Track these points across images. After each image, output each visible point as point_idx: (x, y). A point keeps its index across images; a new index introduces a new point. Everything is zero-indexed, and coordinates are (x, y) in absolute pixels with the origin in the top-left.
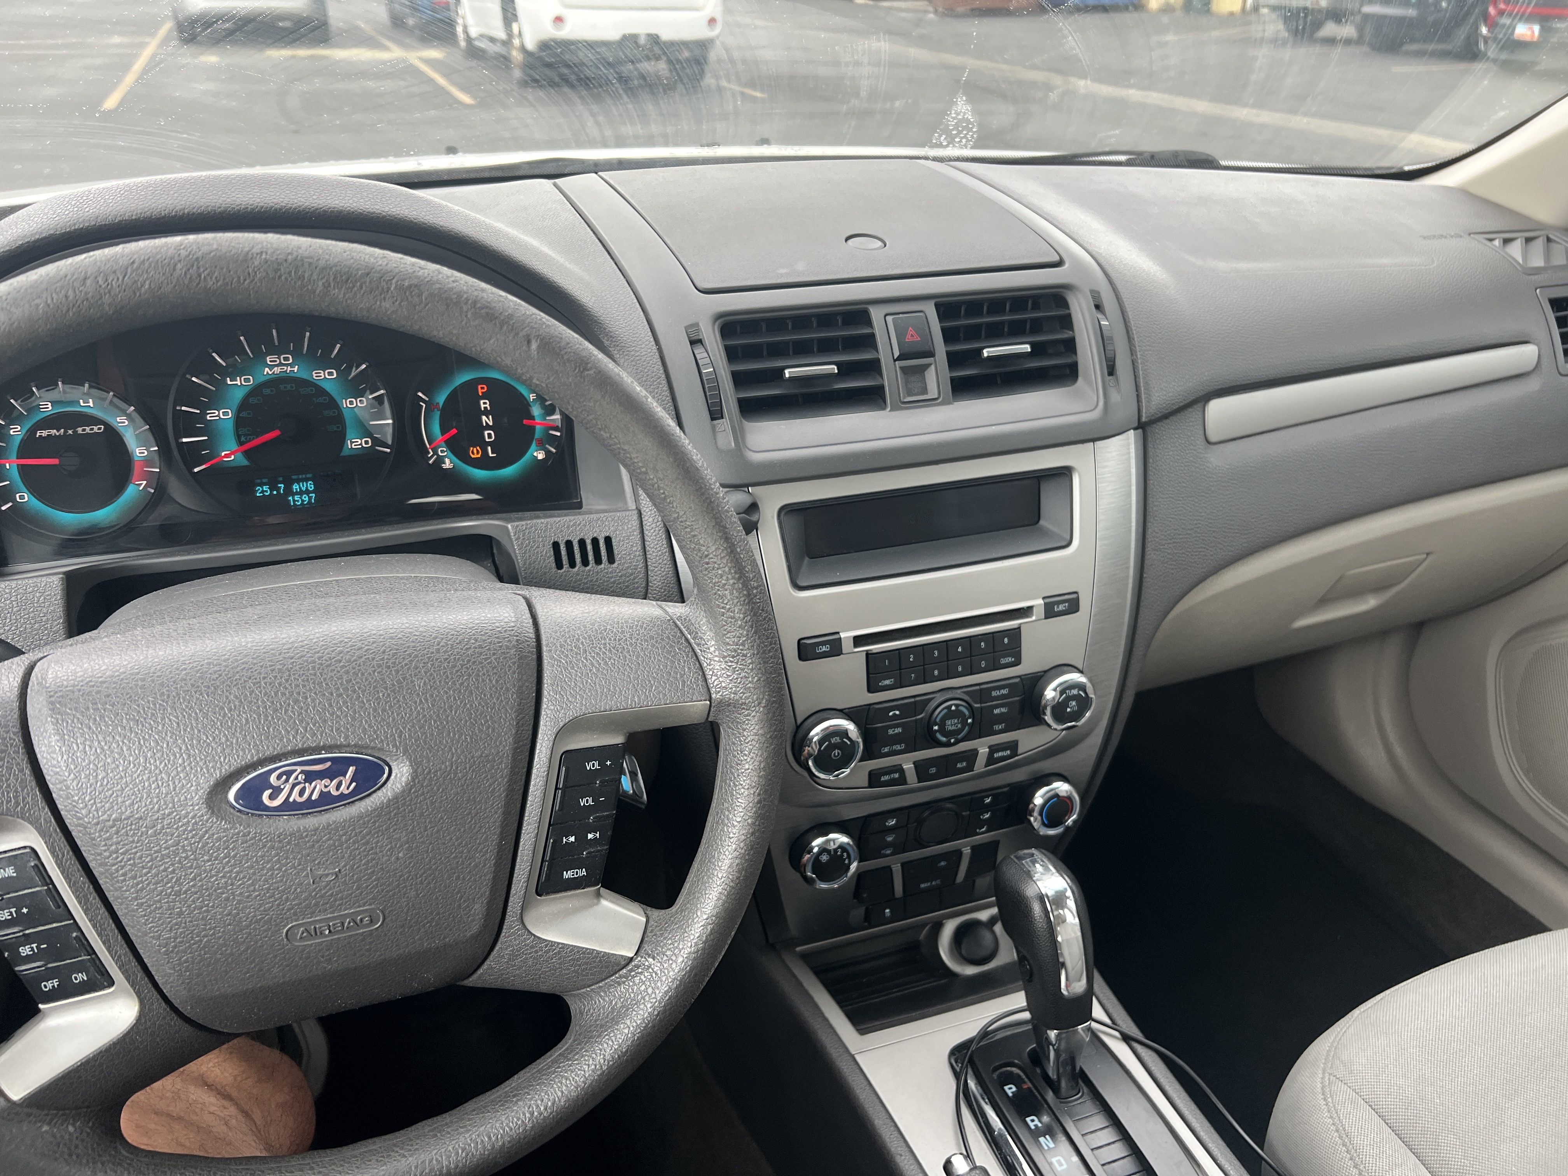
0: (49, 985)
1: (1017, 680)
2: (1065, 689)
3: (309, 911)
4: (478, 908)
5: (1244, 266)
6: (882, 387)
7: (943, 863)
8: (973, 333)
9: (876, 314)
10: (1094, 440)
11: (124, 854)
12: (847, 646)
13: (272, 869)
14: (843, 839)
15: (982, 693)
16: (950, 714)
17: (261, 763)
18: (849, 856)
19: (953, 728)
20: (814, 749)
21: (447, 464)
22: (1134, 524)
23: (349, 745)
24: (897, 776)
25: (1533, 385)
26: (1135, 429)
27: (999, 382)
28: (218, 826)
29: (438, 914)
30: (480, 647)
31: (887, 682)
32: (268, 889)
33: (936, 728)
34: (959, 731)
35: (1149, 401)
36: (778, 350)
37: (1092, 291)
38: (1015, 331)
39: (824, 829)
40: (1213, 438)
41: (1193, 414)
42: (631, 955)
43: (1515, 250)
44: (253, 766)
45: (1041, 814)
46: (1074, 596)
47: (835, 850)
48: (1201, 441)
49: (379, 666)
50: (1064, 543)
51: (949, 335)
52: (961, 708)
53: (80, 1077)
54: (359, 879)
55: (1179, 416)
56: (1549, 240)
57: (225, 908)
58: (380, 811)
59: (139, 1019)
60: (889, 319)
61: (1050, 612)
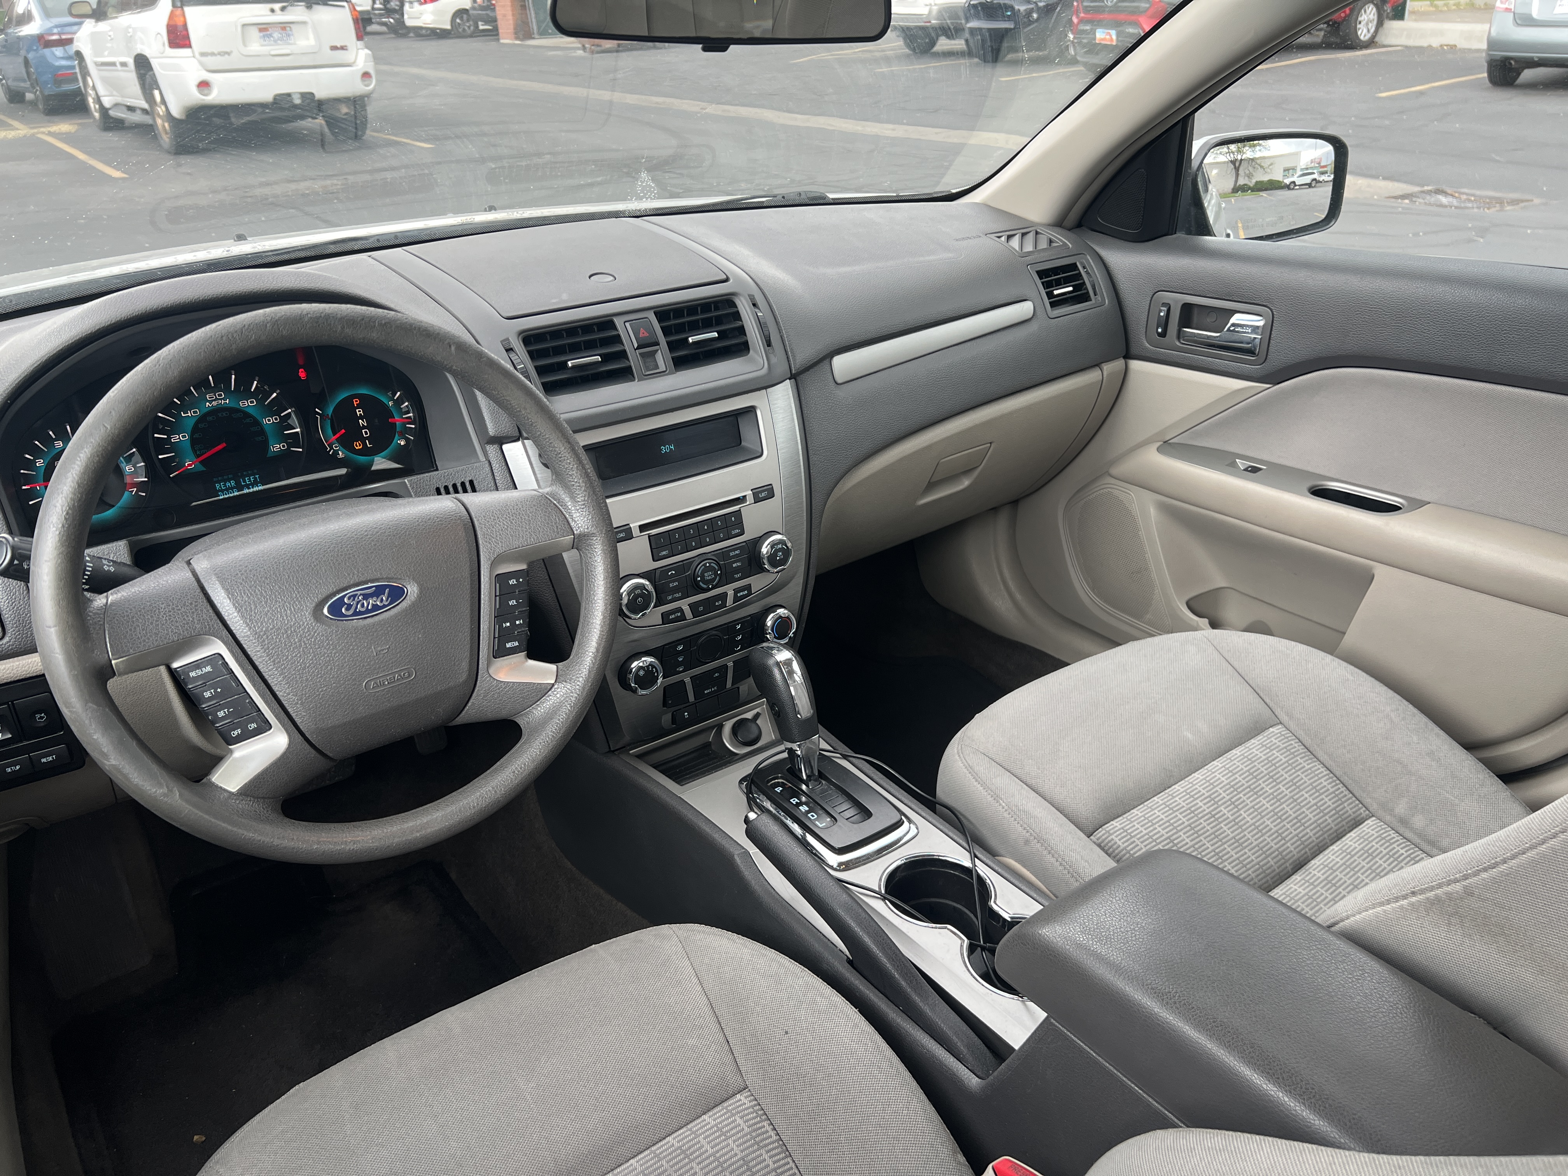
0: (235, 733)
1: (744, 544)
2: (773, 545)
3: (376, 671)
4: (465, 665)
5: (843, 270)
6: (630, 367)
7: (716, 675)
8: (680, 329)
9: (618, 322)
10: (766, 388)
11: (272, 649)
12: (636, 532)
13: (353, 649)
14: (649, 659)
15: (724, 554)
16: (706, 569)
17: (338, 592)
18: (657, 671)
19: (710, 578)
20: (625, 601)
21: (341, 455)
22: (799, 438)
23: (383, 578)
24: (679, 614)
25: (1034, 327)
26: (790, 379)
27: (702, 357)
28: (320, 628)
29: (444, 669)
30: (441, 521)
31: (664, 553)
32: (353, 661)
33: (699, 579)
34: (714, 579)
35: (794, 360)
36: (559, 351)
37: (749, 295)
38: (707, 325)
39: (637, 656)
40: (839, 381)
41: (825, 365)
42: (553, 682)
43: (1015, 243)
44: (334, 594)
45: (772, 630)
46: (770, 487)
47: (647, 667)
48: (832, 384)
49: (389, 536)
50: (759, 454)
51: (666, 331)
52: (712, 564)
53: (264, 778)
54: (400, 652)
55: (816, 368)
56: (1037, 233)
57: (331, 674)
58: (406, 611)
59: (289, 745)
60: (627, 324)
61: (757, 500)
